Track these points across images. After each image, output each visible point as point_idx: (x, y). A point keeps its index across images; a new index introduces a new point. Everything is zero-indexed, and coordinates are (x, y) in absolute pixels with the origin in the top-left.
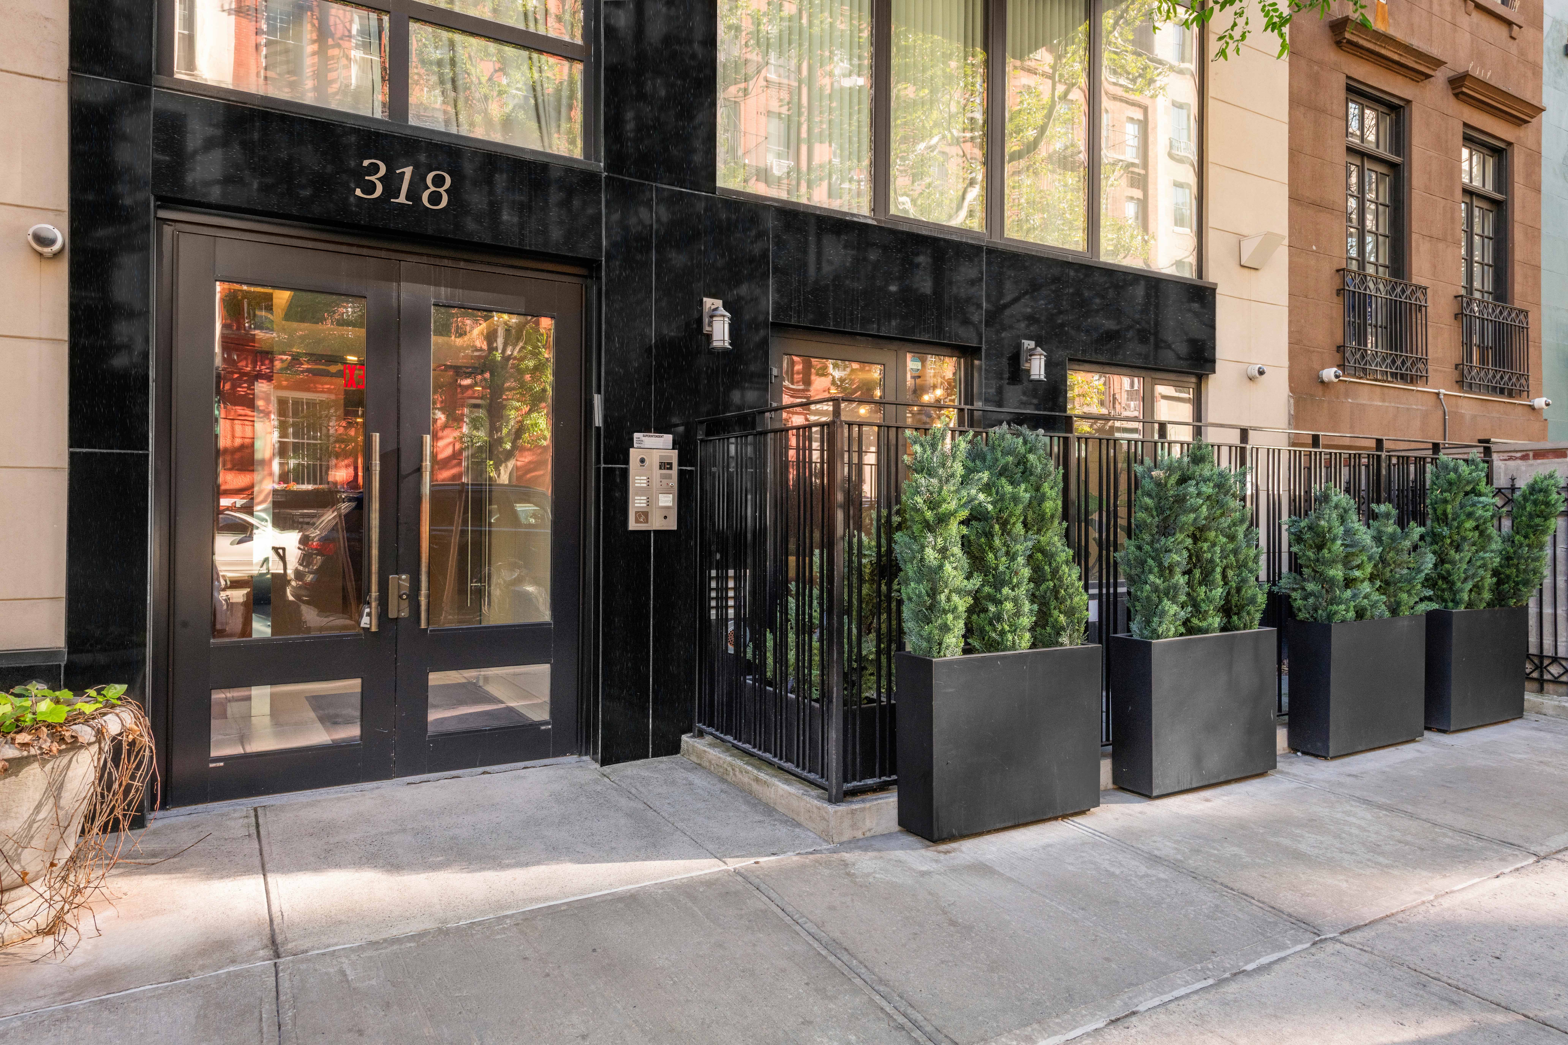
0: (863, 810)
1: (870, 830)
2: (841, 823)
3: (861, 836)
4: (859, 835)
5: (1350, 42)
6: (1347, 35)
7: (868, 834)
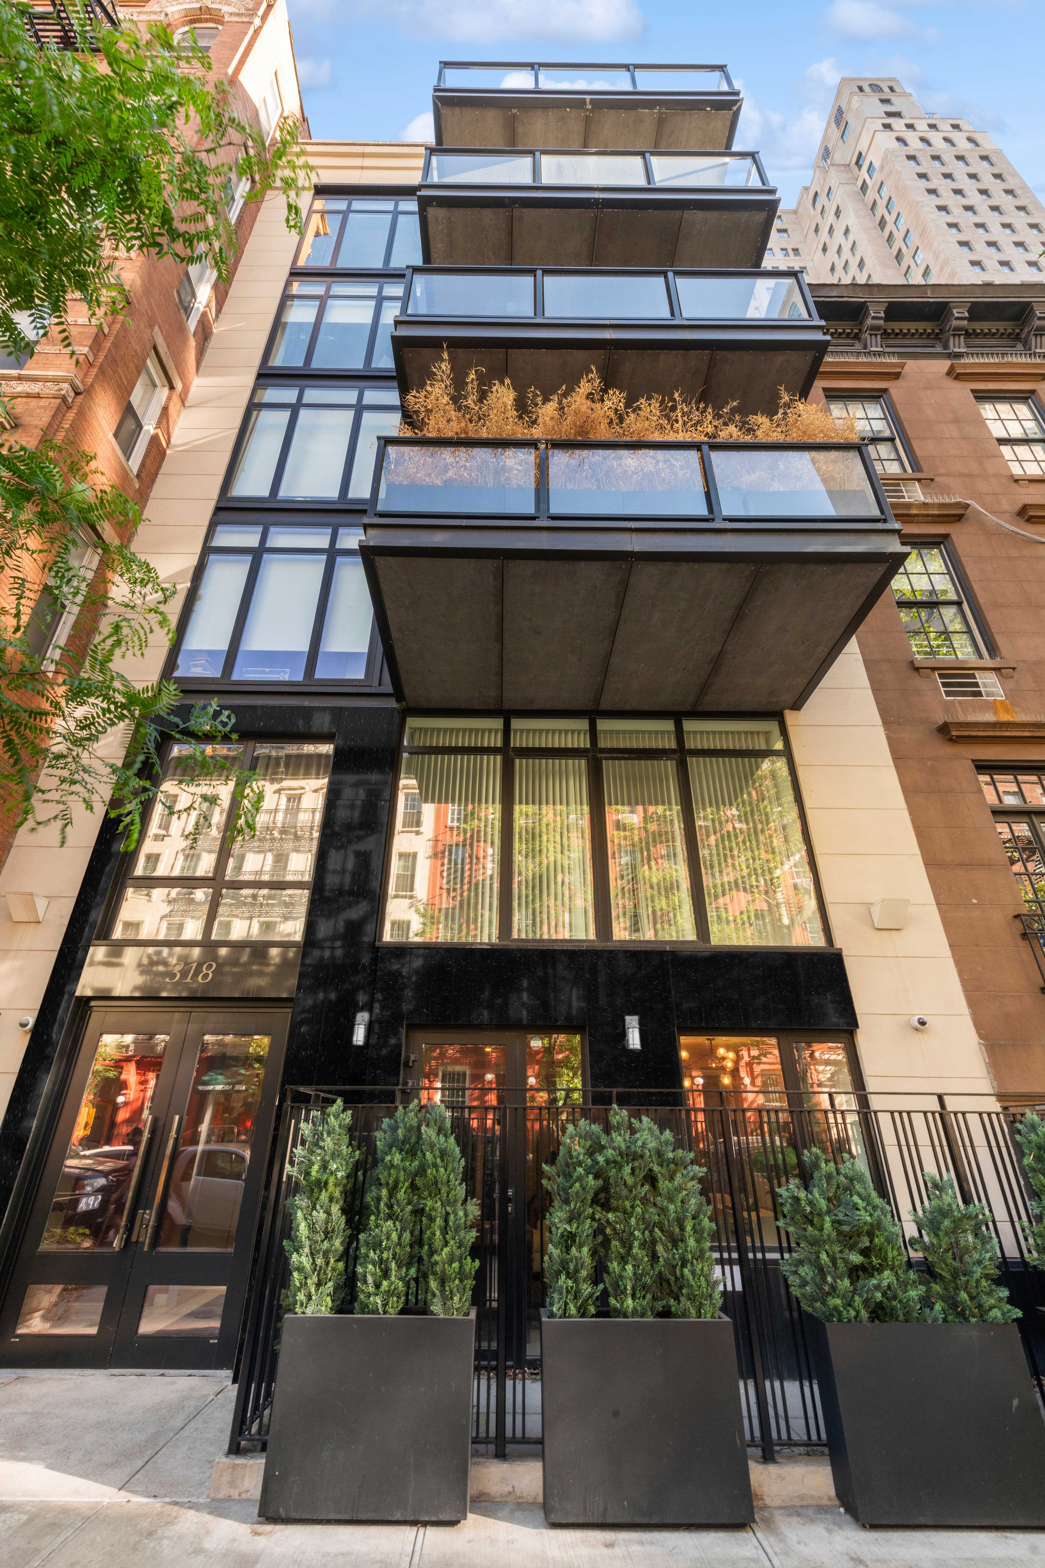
0: (244, 1466)
1: (247, 1491)
2: (221, 1476)
3: (236, 1497)
4: (235, 1494)
5: (957, 737)
6: (954, 733)
7: (244, 1496)
